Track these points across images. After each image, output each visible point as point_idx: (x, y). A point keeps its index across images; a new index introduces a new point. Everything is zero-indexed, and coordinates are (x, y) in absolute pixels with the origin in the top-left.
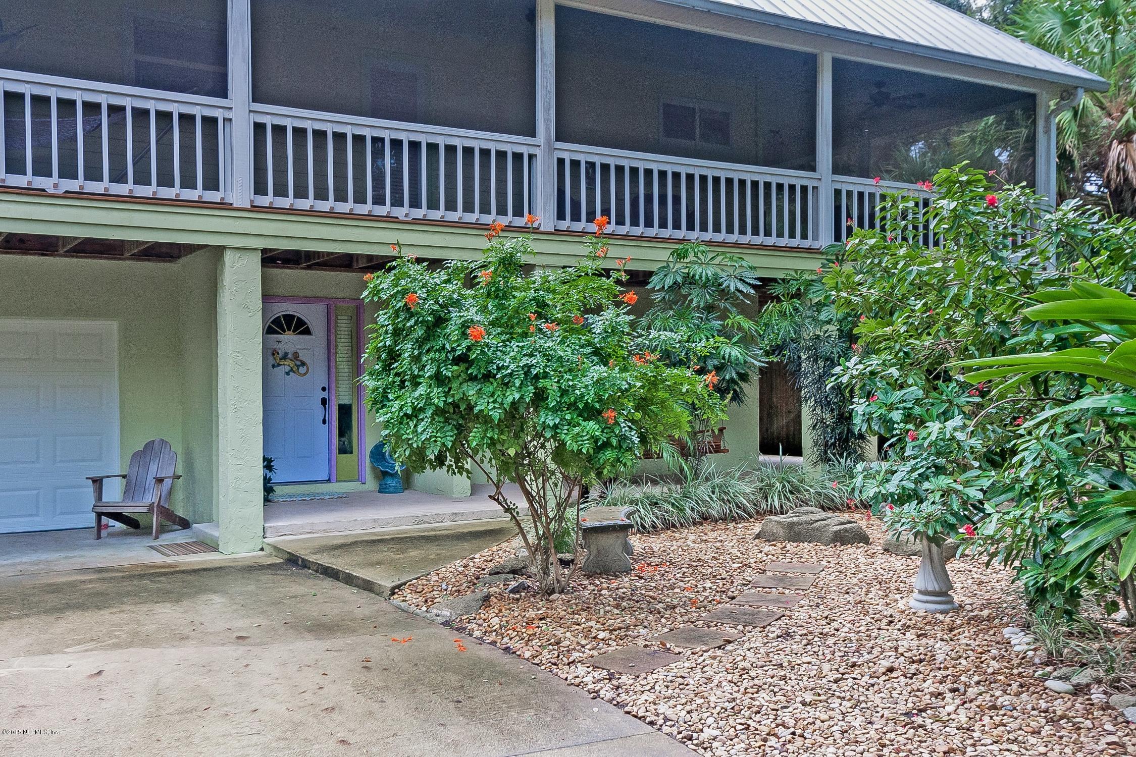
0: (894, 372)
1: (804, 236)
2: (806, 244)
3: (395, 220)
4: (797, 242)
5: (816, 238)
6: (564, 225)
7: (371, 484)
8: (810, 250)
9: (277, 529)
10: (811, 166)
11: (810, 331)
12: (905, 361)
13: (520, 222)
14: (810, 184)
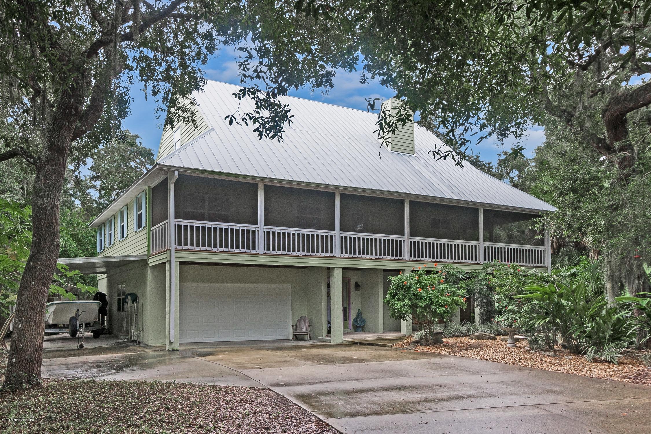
0: (504, 298)
1: (476, 260)
2: (476, 262)
3: (371, 259)
4: (474, 261)
5: (479, 260)
6: (412, 258)
7: (352, 329)
8: (478, 264)
9: (346, 337)
10: (477, 240)
11: (479, 287)
12: (506, 296)
13: (401, 258)
14: (477, 245)
